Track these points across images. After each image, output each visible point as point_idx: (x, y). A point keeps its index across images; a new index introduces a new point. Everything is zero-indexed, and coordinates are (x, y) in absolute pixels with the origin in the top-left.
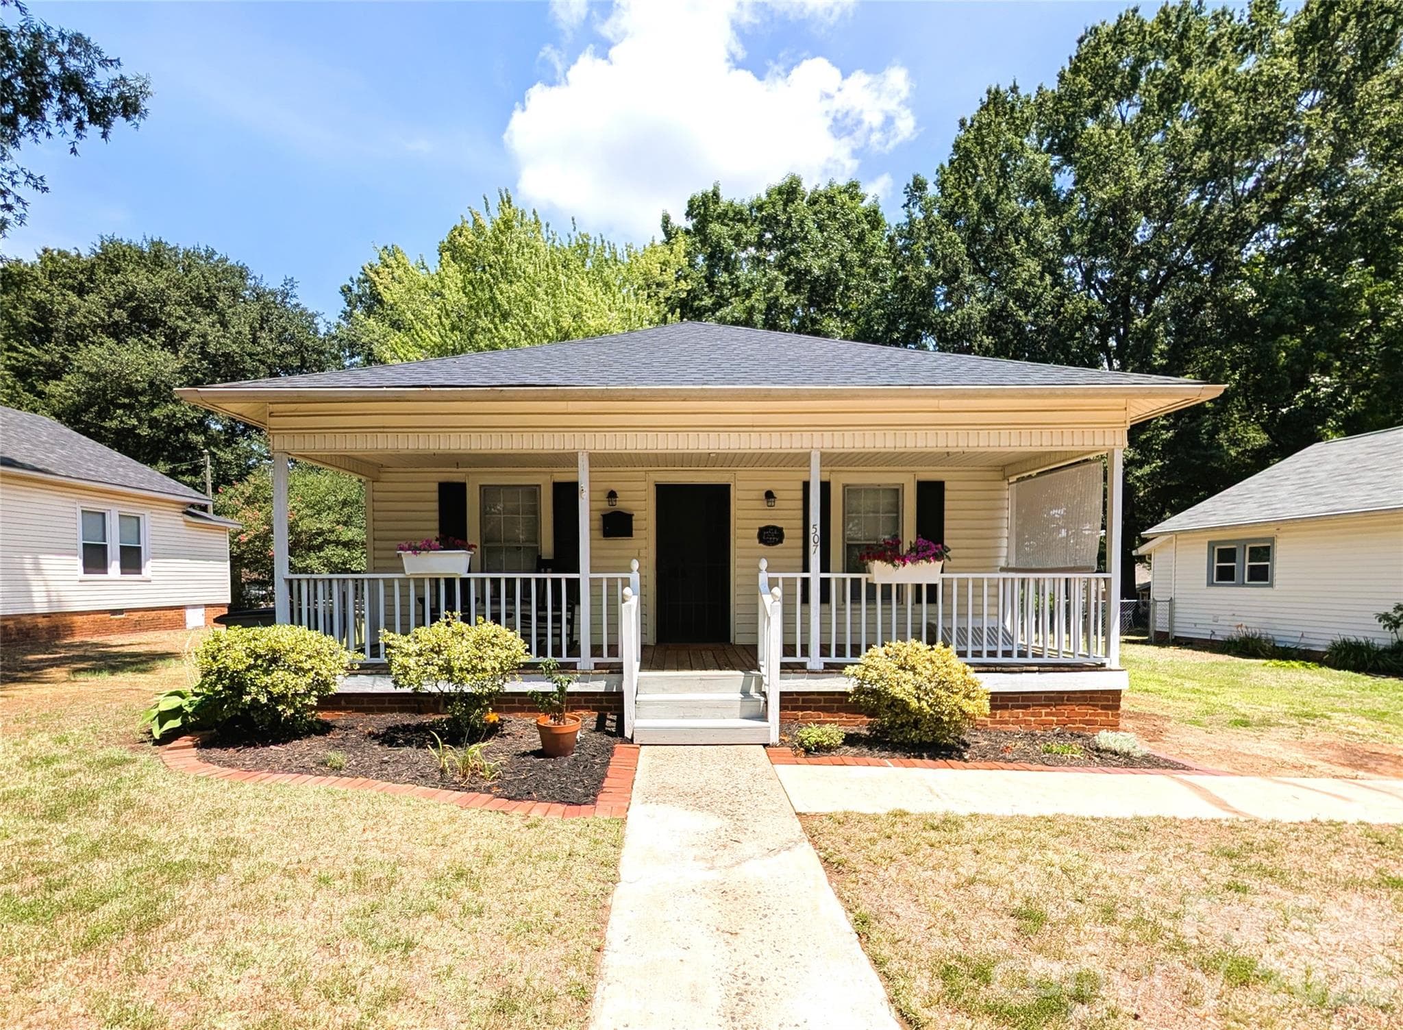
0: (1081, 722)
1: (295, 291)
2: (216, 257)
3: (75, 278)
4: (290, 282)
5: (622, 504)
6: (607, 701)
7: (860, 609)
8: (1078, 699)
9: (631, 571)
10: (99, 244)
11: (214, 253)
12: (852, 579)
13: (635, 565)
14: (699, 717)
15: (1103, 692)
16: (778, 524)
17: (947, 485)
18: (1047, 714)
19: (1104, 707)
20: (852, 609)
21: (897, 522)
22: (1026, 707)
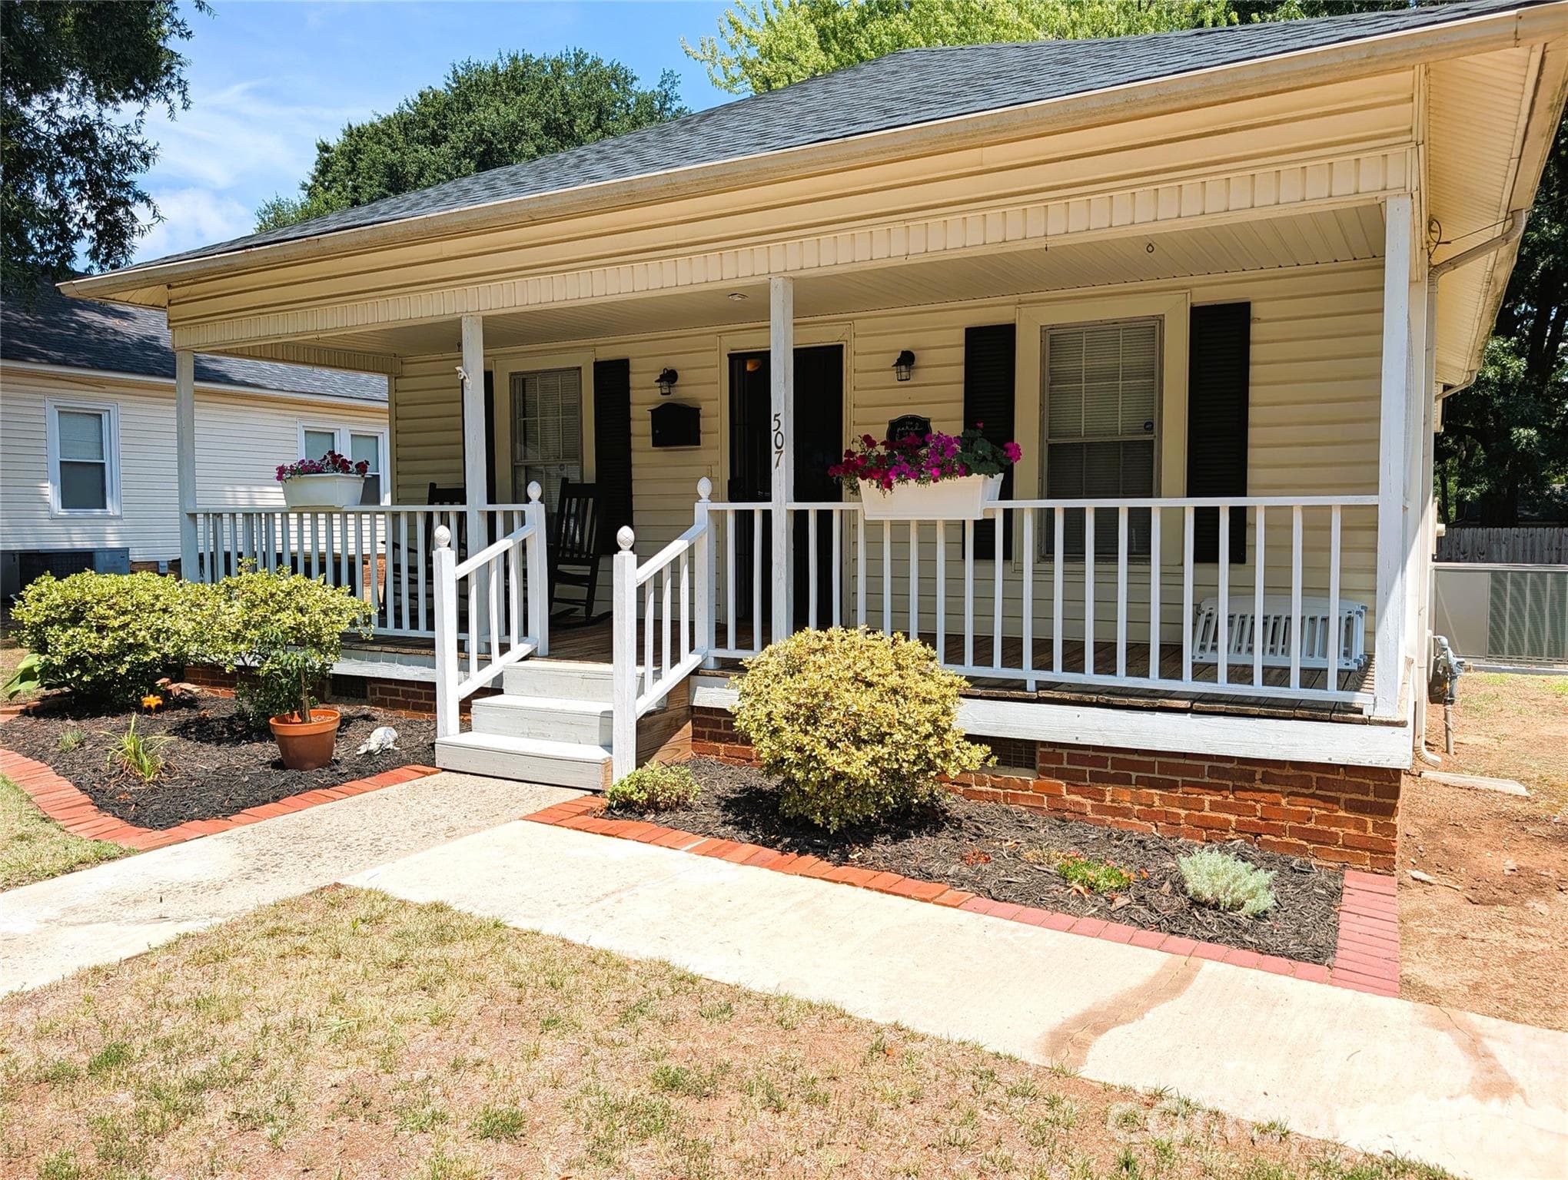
0: (1293, 832)
1: (677, 90)
2: (588, 62)
3: (425, 126)
4: (669, 78)
5: (684, 392)
6: (405, 694)
7: (1083, 572)
8: (1287, 781)
9: (528, 500)
10: (451, 76)
11: (586, 56)
12: (1067, 511)
13: (534, 490)
14: (544, 736)
15: (1349, 769)
16: (921, 412)
17: (1257, 310)
18: (1214, 807)
19: (1351, 806)
20: (1065, 573)
21: (1152, 394)
22: (1171, 785)
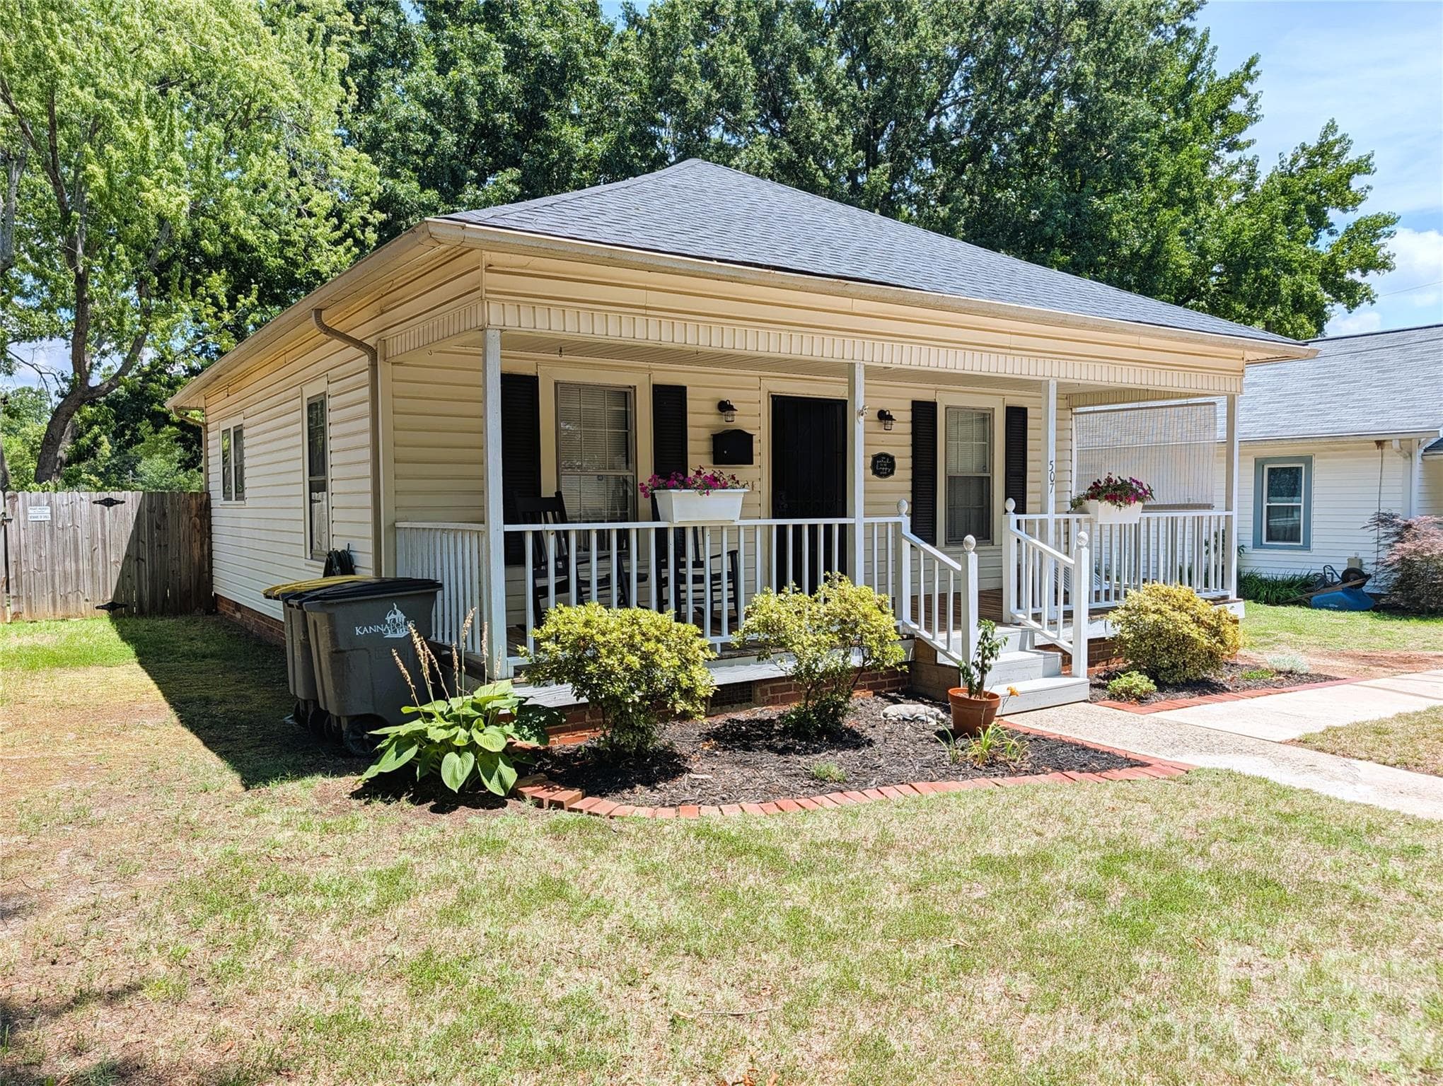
16: (890, 452)
17: (1029, 412)
21: (987, 450)
